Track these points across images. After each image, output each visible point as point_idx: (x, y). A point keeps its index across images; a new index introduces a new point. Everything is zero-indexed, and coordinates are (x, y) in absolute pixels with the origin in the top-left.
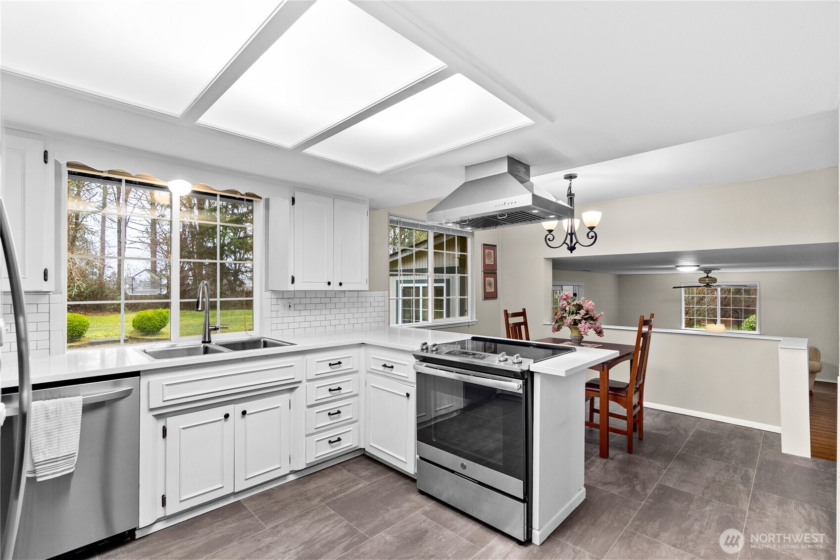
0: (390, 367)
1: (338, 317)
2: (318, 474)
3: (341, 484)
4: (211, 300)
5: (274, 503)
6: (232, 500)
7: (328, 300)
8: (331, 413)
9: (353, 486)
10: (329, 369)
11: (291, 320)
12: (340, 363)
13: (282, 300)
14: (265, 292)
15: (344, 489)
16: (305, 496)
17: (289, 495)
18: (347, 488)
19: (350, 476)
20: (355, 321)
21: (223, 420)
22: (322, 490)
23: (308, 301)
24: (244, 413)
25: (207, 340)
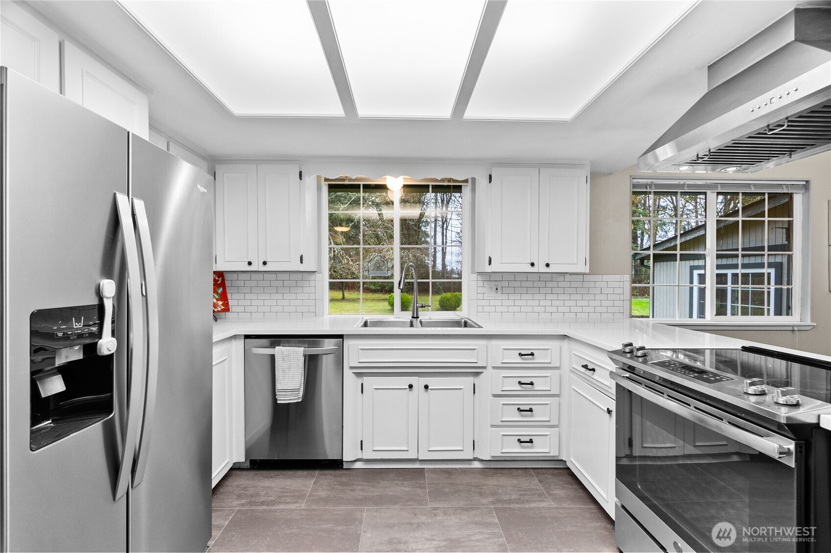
0: (590, 370)
1: (555, 303)
2: (506, 471)
3: (523, 493)
4: (419, 281)
5: (449, 484)
6: (417, 466)
7: (542, 284)
8: (521, 409)
9: (535, 501)
10: (519, 360)
11: (499, 303)
12: (532, 354)
13: (488, 282)
14: (472, 274)
15: (523, 500)
16: (479, 490)
17: (466, 482)
18: (527, 501)
19: (538, 488)
20: (579, 309)
21: (408, 390)
22: (500, 491)
23: (517, 284)
24: (426, 387)
25: (415, 316)
